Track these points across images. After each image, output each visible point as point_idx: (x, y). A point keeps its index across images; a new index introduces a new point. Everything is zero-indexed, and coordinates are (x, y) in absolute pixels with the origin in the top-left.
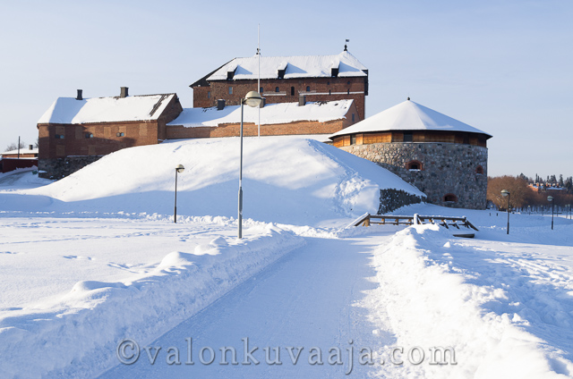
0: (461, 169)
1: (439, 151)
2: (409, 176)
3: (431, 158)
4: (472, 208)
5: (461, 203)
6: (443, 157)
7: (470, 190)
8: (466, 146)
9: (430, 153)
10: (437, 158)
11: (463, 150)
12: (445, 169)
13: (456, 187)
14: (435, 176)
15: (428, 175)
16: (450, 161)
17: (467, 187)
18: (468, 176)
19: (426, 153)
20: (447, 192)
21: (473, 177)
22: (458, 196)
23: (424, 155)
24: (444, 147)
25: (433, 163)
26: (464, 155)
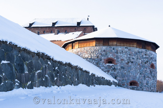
0: (141, 64)
1: (126, 52)
2: (106, 68)
3: (121, 56)
4: (148, 91)
5: (141, 87)
6: (129, 56)
7: (147, 79)
8: (144, 50)
9: (120, 53)
10: (124, 57)
11: (142, 52)
12: (130, 64)
13: (138, 76)
14: (124, 68)
15: (119, 67)
16: (133, 59)
17: (144, 77)
18: (146, 69)
19: (117, 53)
20: (131, 79)
21: (148, 70)
22: (139, 83)
23: (116, 54)
24: (129, 50)
25: (122, 60)
26: (143, 56)
